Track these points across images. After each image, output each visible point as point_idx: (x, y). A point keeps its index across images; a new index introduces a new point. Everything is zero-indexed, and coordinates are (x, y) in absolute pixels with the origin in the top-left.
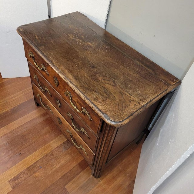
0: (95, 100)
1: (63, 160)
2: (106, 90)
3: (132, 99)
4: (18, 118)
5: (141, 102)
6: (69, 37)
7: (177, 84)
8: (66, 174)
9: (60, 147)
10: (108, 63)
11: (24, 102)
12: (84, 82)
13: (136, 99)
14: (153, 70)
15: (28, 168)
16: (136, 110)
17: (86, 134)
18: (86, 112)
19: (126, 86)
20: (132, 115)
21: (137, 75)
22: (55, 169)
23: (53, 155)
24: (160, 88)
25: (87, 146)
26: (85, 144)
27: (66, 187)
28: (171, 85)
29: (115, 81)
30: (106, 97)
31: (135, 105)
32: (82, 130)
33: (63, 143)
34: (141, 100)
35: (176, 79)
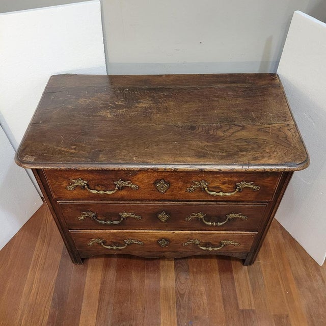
0: (256, 159)
1: (200, 287)
2: (246, 141)
3: (278, 127)
8: (223, 296)
9: (179, 278)
10: (197, 111)
12: (214, 152)
13: (280, 124)
14: (244, 82)
17: (240, 217)
18: (247, 185)
19: (253, 119)
21: (241, 100)
23: (184, 294)
27: (241, 308)
33: (176, 269)
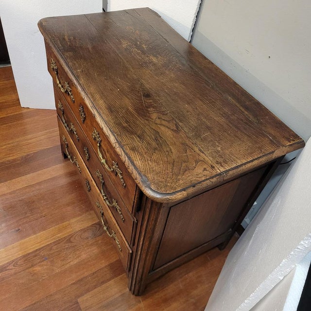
0: (133, 149)
1: (84, 254)
2: (158, 137)
3: (202, 159)
4: (29, 173)
5: (217, 166)
6: (120, 43)
7: (296, 145)
8: (84, 278)
10: (175, 94)
11: (45, 148)
12: (123, 117)
13: (209, 160)
14: (255, 116)
15: (24, 256)
16: (203, 179)
17: (120, 213)
18: (118, 171)
19: (198, 136)
20: (194, 186)
21: (222, 120)
22: (68, 265)
23: (72, 242)
24: (260, 148)
25: (122, 235)
26: (120, 230)
27: (79, 300)
28: (283, 146)
29: (180, 124)
30: (155, 149)
31: (205, 169)
32: (115, 204)
33: (92, 226)
34: (217, 163)
35: (296, 136)
